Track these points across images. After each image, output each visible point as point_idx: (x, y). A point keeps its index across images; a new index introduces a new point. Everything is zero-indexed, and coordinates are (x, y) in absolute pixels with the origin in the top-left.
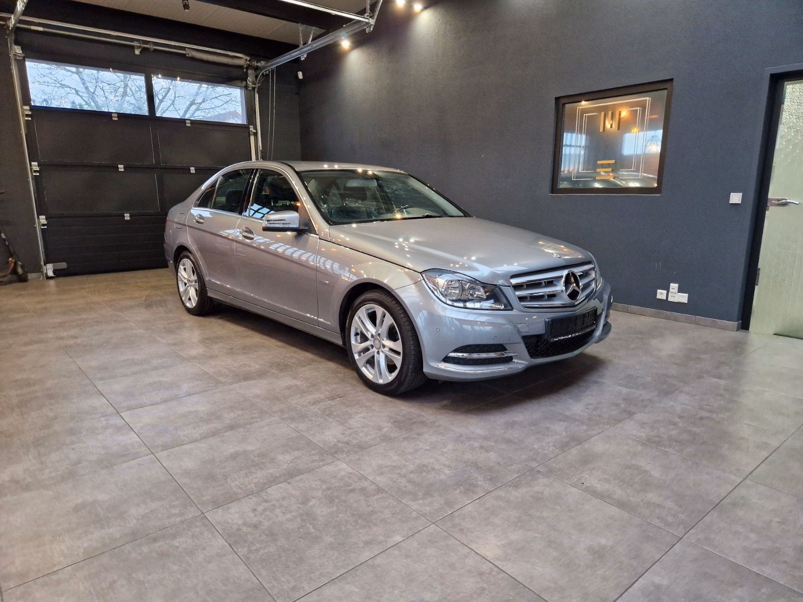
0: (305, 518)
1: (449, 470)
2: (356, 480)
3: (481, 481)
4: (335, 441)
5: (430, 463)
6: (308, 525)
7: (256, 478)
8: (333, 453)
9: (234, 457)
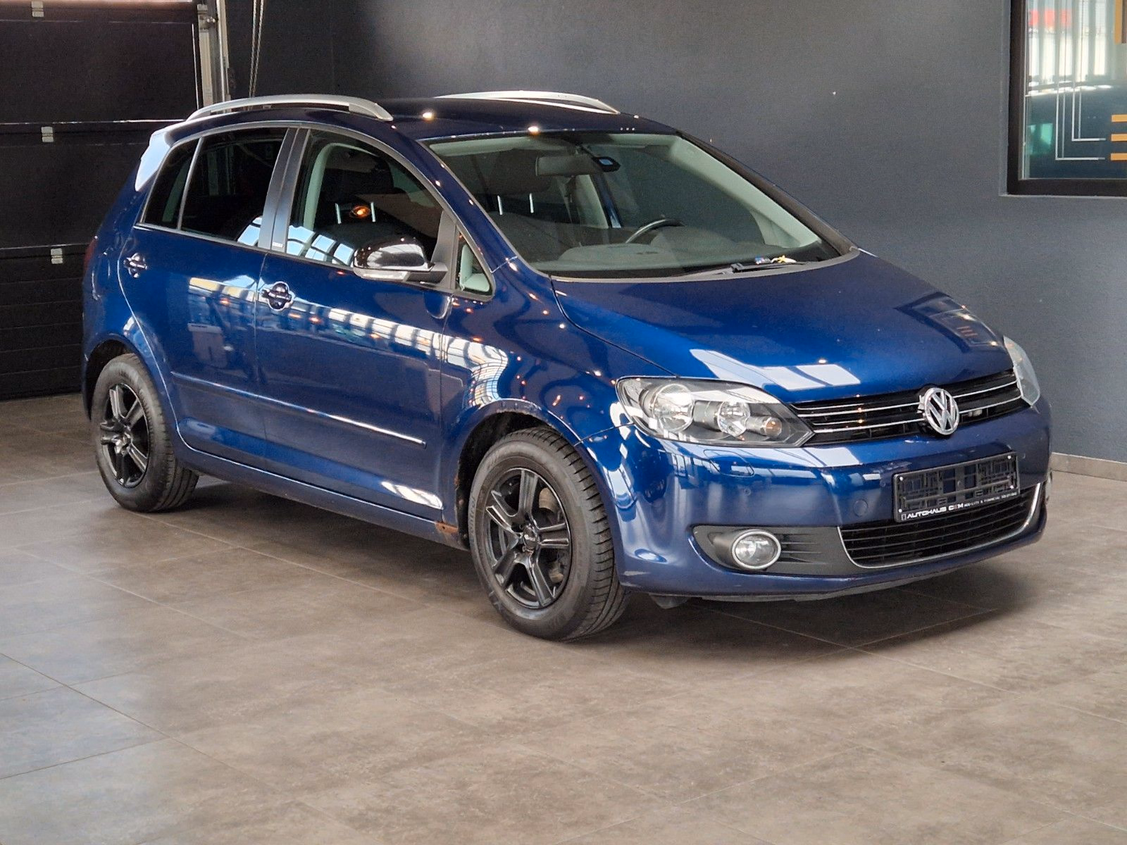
0: (464, 802)
1: (709, 750)
2: (543, 763)
3: (764, 761)
4: (501, 718)
5: (675, 743)
6: (473, 809)
7: (369, 763)
8: (497, 733)
9: (321, 739)
